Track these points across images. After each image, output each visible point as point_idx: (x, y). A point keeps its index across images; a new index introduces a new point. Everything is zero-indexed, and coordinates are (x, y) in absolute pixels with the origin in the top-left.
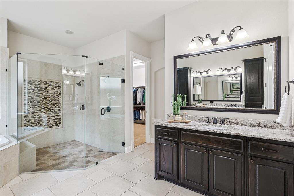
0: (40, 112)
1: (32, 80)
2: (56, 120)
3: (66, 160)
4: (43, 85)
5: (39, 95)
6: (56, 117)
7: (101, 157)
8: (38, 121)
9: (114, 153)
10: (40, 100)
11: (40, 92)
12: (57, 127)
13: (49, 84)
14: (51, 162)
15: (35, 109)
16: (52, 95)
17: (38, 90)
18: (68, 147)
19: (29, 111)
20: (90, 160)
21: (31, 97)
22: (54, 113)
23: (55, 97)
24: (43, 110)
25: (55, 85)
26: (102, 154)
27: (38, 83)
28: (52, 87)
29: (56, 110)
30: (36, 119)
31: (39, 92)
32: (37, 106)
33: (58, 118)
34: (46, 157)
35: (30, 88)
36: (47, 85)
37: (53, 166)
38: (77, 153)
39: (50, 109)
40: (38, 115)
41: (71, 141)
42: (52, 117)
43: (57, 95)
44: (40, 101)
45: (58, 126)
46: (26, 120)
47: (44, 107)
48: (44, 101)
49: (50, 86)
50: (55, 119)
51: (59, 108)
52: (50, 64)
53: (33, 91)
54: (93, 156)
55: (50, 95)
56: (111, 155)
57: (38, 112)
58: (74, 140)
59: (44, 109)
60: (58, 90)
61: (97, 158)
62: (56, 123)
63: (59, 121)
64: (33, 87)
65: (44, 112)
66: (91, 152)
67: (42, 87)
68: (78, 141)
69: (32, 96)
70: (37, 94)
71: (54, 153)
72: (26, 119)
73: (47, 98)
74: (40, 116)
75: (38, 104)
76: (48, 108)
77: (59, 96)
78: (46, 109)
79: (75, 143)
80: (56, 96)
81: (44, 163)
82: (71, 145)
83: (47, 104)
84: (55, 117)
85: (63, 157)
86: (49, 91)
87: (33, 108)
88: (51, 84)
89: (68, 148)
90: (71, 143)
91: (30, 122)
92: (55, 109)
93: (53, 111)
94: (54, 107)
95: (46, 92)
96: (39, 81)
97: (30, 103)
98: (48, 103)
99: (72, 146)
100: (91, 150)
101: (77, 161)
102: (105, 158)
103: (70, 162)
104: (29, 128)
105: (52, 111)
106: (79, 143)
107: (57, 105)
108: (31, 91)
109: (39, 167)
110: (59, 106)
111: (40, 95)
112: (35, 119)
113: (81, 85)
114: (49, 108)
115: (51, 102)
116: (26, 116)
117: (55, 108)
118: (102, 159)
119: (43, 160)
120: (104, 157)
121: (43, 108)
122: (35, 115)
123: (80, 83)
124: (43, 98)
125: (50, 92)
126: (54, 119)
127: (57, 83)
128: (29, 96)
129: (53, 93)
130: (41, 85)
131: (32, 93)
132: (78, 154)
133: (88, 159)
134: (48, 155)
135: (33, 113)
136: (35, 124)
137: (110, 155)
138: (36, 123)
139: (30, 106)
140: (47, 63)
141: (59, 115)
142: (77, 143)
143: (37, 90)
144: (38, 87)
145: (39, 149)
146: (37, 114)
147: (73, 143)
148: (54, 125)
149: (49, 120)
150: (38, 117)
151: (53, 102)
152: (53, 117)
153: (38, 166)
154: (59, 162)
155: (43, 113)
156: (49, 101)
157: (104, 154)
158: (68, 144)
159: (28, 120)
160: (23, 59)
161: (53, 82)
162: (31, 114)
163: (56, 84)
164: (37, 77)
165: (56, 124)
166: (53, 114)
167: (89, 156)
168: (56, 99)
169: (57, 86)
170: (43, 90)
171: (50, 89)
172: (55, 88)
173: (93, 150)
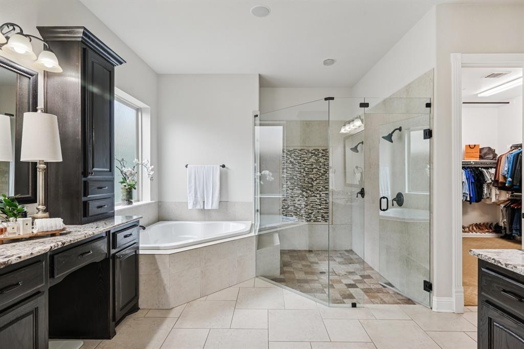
0: (301, 196)
1: (291, 150)
2: (322, 211)
3: (322, 279)
4: (304, 156)
5: (299, 171)
6: (322, 207)
7: (377, 297)
8: (298, 210)
9: (409, 299)
10: (301, 178)
11: (301, 166)
12: (324, 223)
13: (312, 153)
14: (300, 275)
15: (295, 191)
16: (316, 170)
17: (299, 163)
18: (335, 259)
19: (287, 193)
20: (354, 295)
21: (290, 174)
22: (320, 199)
23: (321, 174)
24: (304, 193)
25: (321, 155)
26: (384, 291)
27: (298, 153)
28: (316, 158)
29: (322, 195)
30: (296, 205)
31: (299, 166)
32: (296, 188)
33: (325, 208)
34: (300, 266)
35: (289, 162)
36: (310, 155)
37: (299, 281)
38: (344, 273)
39: (314, 193)
40: (299, 201)
41: (346, 251)
42: (316, 205)
43: (324, 170)
44: (301, 180)
45: (326, 220)
46: (284, 206)
47: (306, 189)
48: (306, 179)
49: (314, 157)
50: (321, 209)
51: (326, 192)
52: (314, 121)
53: (293, 165)
54: (362, 289)
55: (314, 170)
56: (400, 302)
57: (298, 196)
58: (352, 250)
59: (306, 192)
60: (325, 162)
61: (368, 296)
62: (322, 215)
63: (326, 213)
64: (292, 160)
65: (306, 197)
66: (365, 280)
67: (304, 159)
68: (356, 254)
69: (291, 172)
70: (297, 169)
71: (312, 263)
72: (285, 204)
73: (310, 176)
74: (301, 201)
75: (298, 184)
76: (310, 191)
77: (326, 172)
78: (309, 192)
79: (351, 256)
80: (322, 172)
81: (292, 273)
82: (342, 257)
83: (310, 185)
84: (320, 205)
85: (321, 273)
86: (312, 165)
87: (292, 189)
88: (315, 153)
89: (335, 261)
90: (344, 254)
91: (289, 209)
92: (321, 193)
93: (318, 196)
94: (320, 189)
95: (308, 166)
96: (299, 150)
97: (289, 183)
98: (312, 184)
99: (342, 259)
100: (369, 277)
101: (334, 288)
102: (384, 303)
103: (322, 285)
104: (288, 217)
105: (316, 196)
106: (357, 257)
107: (324, 187)
108: (290, 166)
109: (285, 276)
110: (327, 188)
111: (301, 171)
112: (294, 206)
113: (358, 152)
114: (312, 191)
115: (316, 182)
116: (284, 200)
117: (320, 191)
118: (377, 301)
119: (294, 268)
120: (382, 300)
121: (304, 191)
122: (294, 201)
123: (356, 147)
124: (305, 175)
125: (314, 166)
126: (319, 209)
127: (323, 150)
128: (288, 172)
129: (318, 167)
130: (302, 156)
131: (292, 168)
132: (343, 275)
133: (352, 290)
134: (304, 263)
135: (292, 197)
136: (294, 213)
137: (399, 299)
138: (296, 212)
139: (288, 187)
140: (309, 121)
141: (327, 203)
142: (353, 257)
143: (297, 163)
144: (299, 158)
145: (299, 251)
146: (297, 199)
147: (347, 254)
148: (320, 218)
149: (312, 210)
150: (299, 203)
151: (318, 181)
152: (318, 205)
153: (283, 275)
154: (310, 278)
155: (304, 198)
156: (313, 179)
157: (389, 293)
158: (339, 255)
159: (286, 207)
160: (281, 122)
161: (318, 150)
162: (290, 198)
163: (322, 153)
164: (297, 144)
165: (323, 217)
166: (318, 201)
167: (357, 287)
168: (323, 177)
169: (324, 156)
170: (305, 163)
171: (314, 161)
172: (320, 159)
173: (372, 278)
